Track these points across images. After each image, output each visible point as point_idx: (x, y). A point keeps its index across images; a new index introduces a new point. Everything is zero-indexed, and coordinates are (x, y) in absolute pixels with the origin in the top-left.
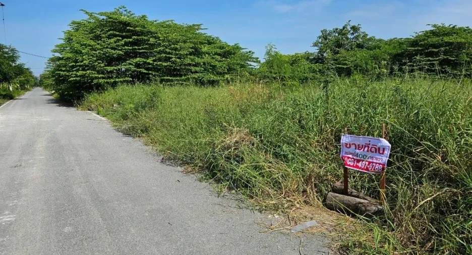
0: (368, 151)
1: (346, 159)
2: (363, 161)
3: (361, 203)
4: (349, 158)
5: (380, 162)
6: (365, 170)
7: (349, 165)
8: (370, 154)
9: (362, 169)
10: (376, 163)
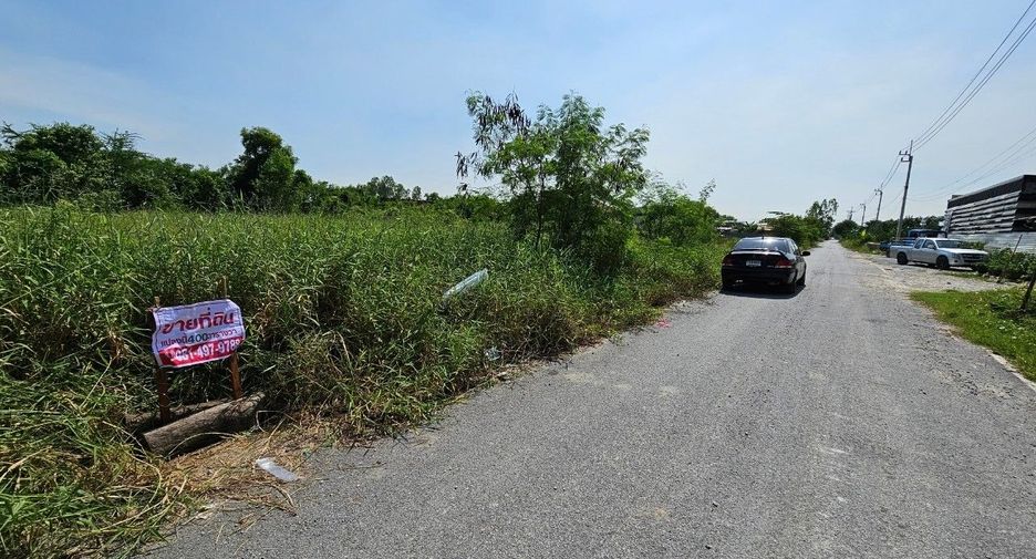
0: (210, 325)
1: (172, 352)
2: (202, 345)
3: (226, 410)
4: (176, 349)
5: (234, 335)
6: (214, 357)
7: (183, 362)
8: (214, 329)
9: (208, 358)
10: (229, 340)
